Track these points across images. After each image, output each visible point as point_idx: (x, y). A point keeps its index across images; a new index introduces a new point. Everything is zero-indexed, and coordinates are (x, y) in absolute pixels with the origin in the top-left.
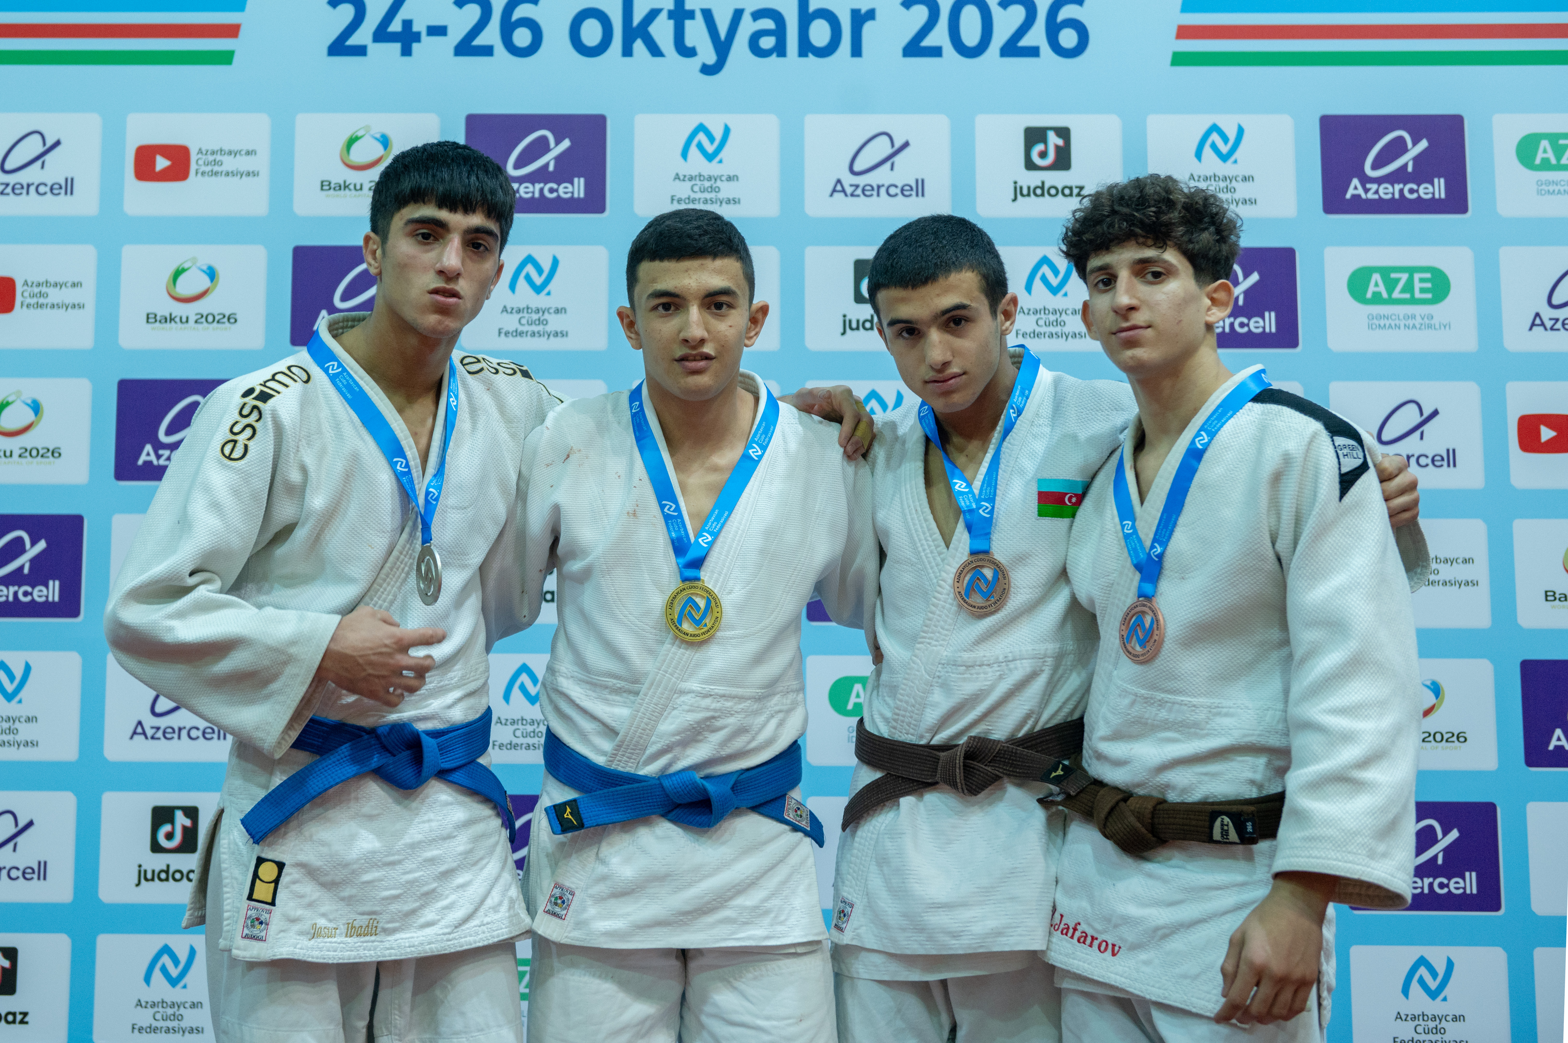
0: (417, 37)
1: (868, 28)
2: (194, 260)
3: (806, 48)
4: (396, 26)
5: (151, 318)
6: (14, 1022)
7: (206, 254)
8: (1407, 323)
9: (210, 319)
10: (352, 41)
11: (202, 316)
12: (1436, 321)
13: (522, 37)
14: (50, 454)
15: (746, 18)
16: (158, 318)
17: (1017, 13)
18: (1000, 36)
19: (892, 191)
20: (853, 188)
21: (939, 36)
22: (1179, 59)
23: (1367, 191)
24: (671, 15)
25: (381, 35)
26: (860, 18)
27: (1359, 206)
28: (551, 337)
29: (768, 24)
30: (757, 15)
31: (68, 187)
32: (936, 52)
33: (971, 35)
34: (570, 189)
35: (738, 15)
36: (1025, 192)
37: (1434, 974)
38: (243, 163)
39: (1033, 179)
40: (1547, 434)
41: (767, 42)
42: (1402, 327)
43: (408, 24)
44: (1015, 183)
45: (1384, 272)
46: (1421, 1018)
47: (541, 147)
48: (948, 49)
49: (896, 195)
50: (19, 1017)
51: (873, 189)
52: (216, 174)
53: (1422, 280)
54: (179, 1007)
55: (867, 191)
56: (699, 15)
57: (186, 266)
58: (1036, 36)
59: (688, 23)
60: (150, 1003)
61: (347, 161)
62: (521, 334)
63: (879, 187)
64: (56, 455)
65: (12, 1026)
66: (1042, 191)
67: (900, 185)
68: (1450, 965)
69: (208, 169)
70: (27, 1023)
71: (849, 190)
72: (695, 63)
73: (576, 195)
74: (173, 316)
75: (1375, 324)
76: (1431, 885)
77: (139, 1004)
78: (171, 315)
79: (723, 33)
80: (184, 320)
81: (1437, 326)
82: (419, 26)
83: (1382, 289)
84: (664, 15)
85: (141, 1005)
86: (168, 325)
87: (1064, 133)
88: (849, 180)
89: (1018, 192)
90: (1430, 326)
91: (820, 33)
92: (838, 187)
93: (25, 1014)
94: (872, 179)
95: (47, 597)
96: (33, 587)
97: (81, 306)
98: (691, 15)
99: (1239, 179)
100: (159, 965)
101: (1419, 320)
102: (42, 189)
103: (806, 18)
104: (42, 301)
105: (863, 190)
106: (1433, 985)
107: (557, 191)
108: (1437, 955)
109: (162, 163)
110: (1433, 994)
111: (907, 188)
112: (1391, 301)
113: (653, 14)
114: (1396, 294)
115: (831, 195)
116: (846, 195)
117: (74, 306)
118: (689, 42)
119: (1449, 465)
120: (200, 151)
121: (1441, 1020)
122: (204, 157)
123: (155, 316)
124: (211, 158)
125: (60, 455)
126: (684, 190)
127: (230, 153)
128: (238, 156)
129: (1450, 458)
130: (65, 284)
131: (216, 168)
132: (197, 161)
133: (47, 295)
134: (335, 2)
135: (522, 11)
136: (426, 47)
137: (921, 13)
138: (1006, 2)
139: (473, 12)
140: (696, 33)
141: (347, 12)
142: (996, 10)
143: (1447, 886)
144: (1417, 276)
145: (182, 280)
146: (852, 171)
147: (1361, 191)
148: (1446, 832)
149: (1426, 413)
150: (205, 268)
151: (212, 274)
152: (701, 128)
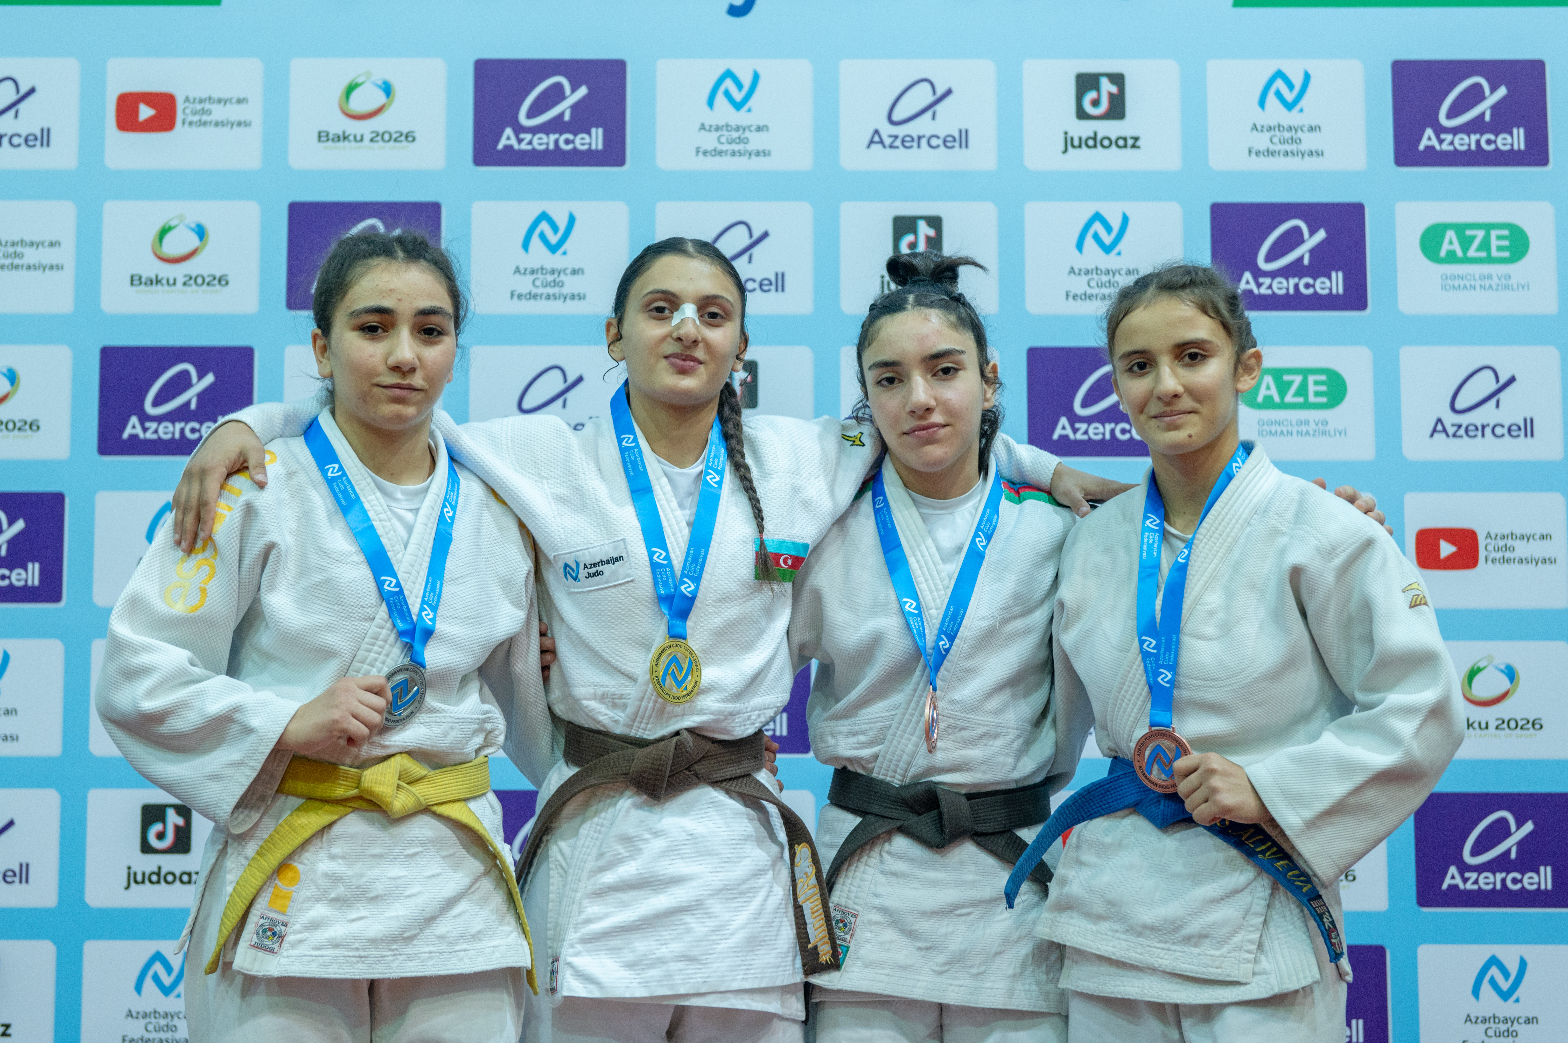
2: (182, 217)
5: (135, 280)
7: (196, 211)
8: (1483, 284)
9: (200, 281)
11: (191, 278)
12: (1513, 281)
14: (27, 427)
16: (143, 280)
19: (934, 142)
20: (891, 139)
23: (1441, 141)
27: (1433, 158)
28: (568, 300)
31: (44, 138)
34: (587, 140)
36: (1076, 143)
37: (1506, 974)
38: (233, 112)
39: (1085, 129)
42: (1478, 288)
44: (1066, 133)
45: (1460, 229)
46: (1492, 1020)
47: (556, 94)
49: (938, 146)
51: (913, 140)
52: (205, 124)
53: (1499, 238)
54: (172, 1017)
55: (907, 142)
57: (173, 223)
60: (142, 1014)
61: (346, 110)
62: (535, 297)
63: (919, 138)
64: (34, 428)
66: (1094, 142)
67: (942, 136)
68: (1523, 964)
69: (196, 118)
70: (9, 1035)
71: (888, 141)
73: (593, 147)
74: (159, 278)
75: (1449, 285)
76: (1503, 881)
77: (130, 1014)
78: (157, 277)
80: (171, 282)
81: (1515, 287)
83: (1457, 247)
85: (132, 1016)
86: (154, 288)
87: (1118, 79)
88: (887, 130)
89: (1069, 143)
90: (1507, 287)
92: (876, 140)
93: (8, 1026)
94: (913, 129)
95: (26, 581)
96: (11, 570)
97: (59, 267)
99: (1305, 129)
100: (150, 973)
101: (1495, 280)
102: (16, 141)
104: (17, 261)
105: (903, 141)
106: (1505, 985)
107: (573, 142)
108: (1509, 955)
109: (145, 112)
110: (1505, 996)
111: (950, 139)
112: (1466, 260)
114: (1472, 253)
115: (869, 147)
116: (884, 147)
117: (52, 267)
119: (1526, 435)
120: (187, 99)
121: (1512, 1023)
122: (191, 106)
123: (140, 278)
124: (199, 107)
125: (38, 428)
126: (710, 141)
127: (219, 101)
128: (228, 104)
129: (1528, 428)
130: (43, 243)
131: (205, 118)
132: (184, 110)
133: (23, 256)
143: (1521, 881)
144: (1494, 234)
145: (168, 239)
146: (891, 121)
147: (1435, 142)
148: (1519, 825)
149: (1503, 380)
150: (193, 226)
151: (201, 232)
152: (728, 74)
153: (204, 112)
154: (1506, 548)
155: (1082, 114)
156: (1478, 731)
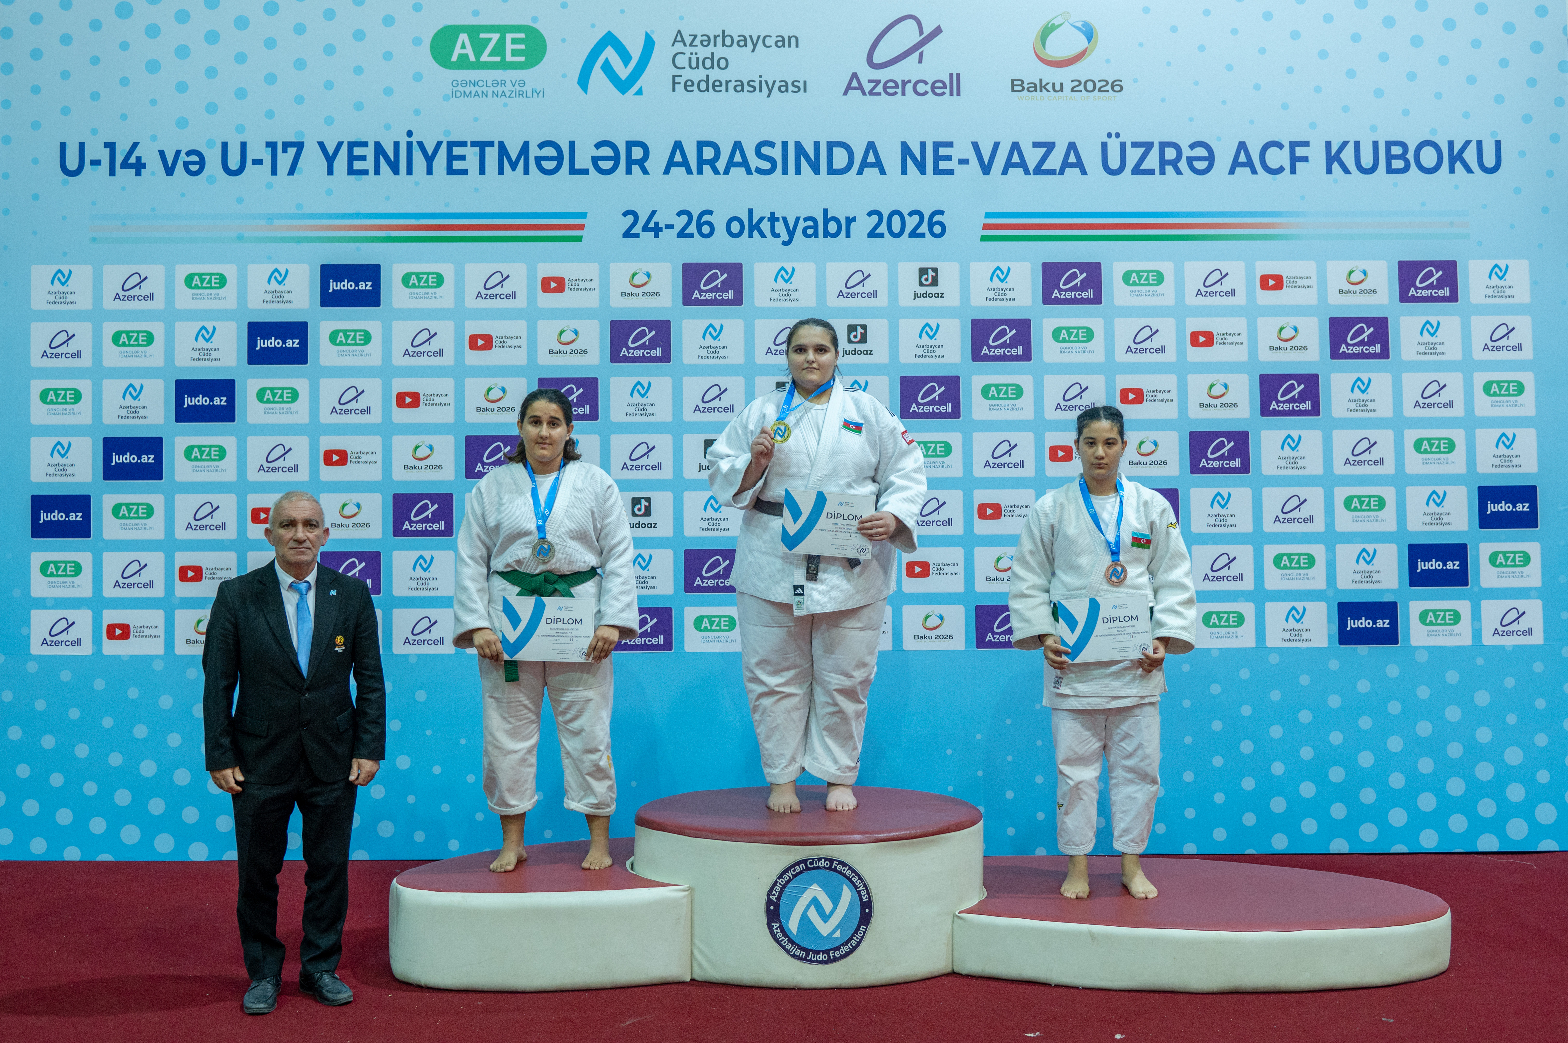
0: (661, 230)
1: (853, 225)
2: (569, 327)
3: (827, 234)
4: (652, 225)
5: (551, 352)
7: (574, 324)
8: (1076, 350)
9: (576, 351)
10: (633, 231)
11: (572, 350)
12: (1088, 349)
13: (706, 229)
15: (801, 220)
16: (554, 351)
17: (916, 219)
18: (909, 228)
19: (863, 295)
20: (847, 294)
21: (883, 228)
22: (984, 238)
23: (1061, 295)
24: (769, 219)
25: (645, 228)
26: (850, 221)
27: (1057, 301)
29: (811, 223)
30: (806, 220)
31: (513, 295)
32: (882, 235)
33: (896, 228)
34: (727, 295)
35: (798, 219)
36: (919, 296)
38: (587, 285)
39: (922, 290)
40: (1131, 396)
41: (810, 231)
42: (1074, 352)
43: (657, 224)
44: (915, 291)
45: (1067, 329)
47: (715, 277)
48: (887, 234)
49: (865, 297)
51: (855, 295)
52: (576, 289)
53: (1082, 332)
55: (853, 295)
56: (781, 219)
57: (565, 329)
58: (924, 228)
59: (776, 223)
61: (632, 283)
62: (707, 357)
63: (858, 293)
66: (926, 295)
67: (867, 293)
69: (573, 287)
71: (845, 295)
72: (780, 240)
73: (730, 298)
74: (560, 350)
75: (1063, 351)
79: (791, 227)
80: (565, 352)
81: (1088, 351)
82: (661, 225)
83: (1066, 336)
84: (766, 219)
86: (558, 355)
87: (935, 270)
88: (845, 290)
90: (1085, 352)
91: (832, 227)
92: (841, 294)
94: (855, 290)
97: (521, 347)
98: (778, 220)
99: (1008, 290)
101: (1081, 349)
102: (502, 296)
103: (826, 221)
104: (504, 344)
105: (851, 295)
107: (722, 296)
109: (553, 285)
111: (870, 294)
112: (1070, 341)
113: (762, 219)
114: (1072, 338)
115: (838, 298)
116: (844, 297)
117: (518, 347)
118: (777, 232)
120: (569, 280)
122: (571, 282)
124: (574, 282)
126: (775, 295)
127: (582, 280)
128: (586, 281)
130: (514, 337)
132: (568, 284)
133: (506, 342)
134: (625, 214)
135: (706, 218)
136: (665, 234)
137: (875, 218)
138: (911, 214)
139: (684, 218)
140: (780, 227)
141: (630, 218)
142: (907, 217)
144: (1080, 331)
145: (563, 335)
146: (847, 287)
147: (1058, 295)
149: (1083, 388)
150: (573, 330)
151: (576, 332)
152: (782, 268)
153: (576, 284)
155: (921, 284)
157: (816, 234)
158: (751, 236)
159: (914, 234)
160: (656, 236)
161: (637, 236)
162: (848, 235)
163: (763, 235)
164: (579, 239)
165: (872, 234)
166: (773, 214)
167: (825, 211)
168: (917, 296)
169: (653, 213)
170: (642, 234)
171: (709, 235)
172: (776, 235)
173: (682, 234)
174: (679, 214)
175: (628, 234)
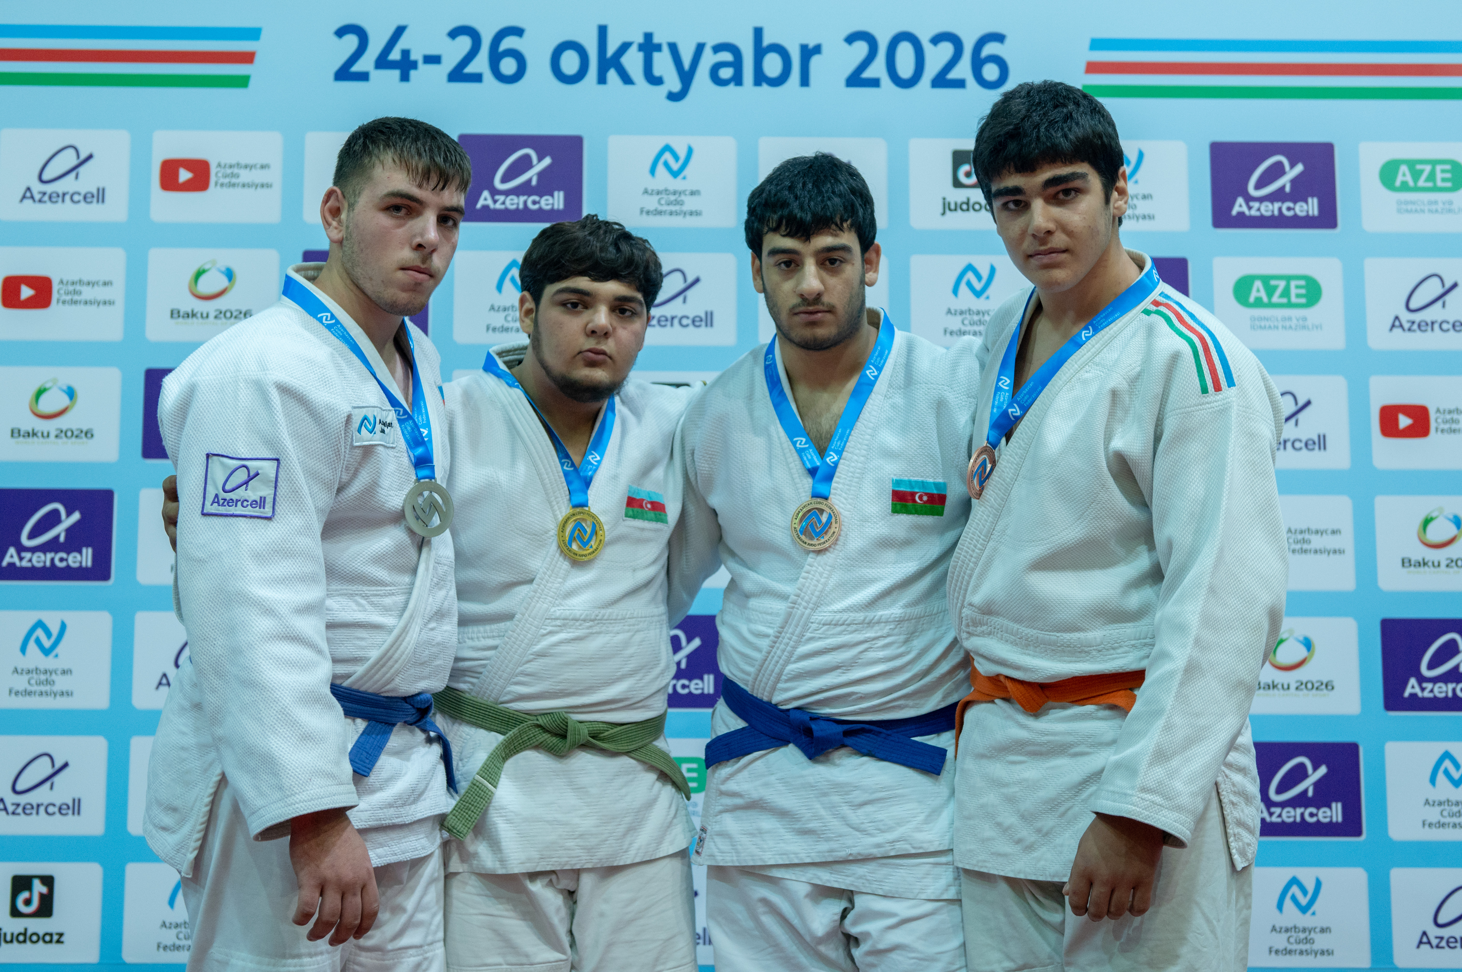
0: (414, 65)
1: (815, 61)
2: (214, 262)
3: (760, 78)
4: (395, 55)
5: (175, 314)
6: (51, 941)
7: (226, 257)
8: (1284, 324)
9: (228, 314)
10: (356, 68)
11: (221, 312)
12: (1309, 323)
13: (508, 66)
14: (83, 435)
15: (708, 52)
16: (181, 314)
17: (946, 49)
18: (931, 70)
21: (877, 69)
23: (1250, 208)
24: (641, 47)
25: (382, 62)
26: (808, 52)
27: (1244, 222)
29: (727, 57)
30: (718, 48)
31: (100, 196)
32: (875, 83)
33: (905, 67)
34: (551, 201)
35: (700, 48)
36: (953, 207)
37: (1304, 892)
38: (257, 176)
39: (960, 195)
40: (1404, 421)
41: (726, 73)
42: (1280, 327)
43: (406, 53)
44: (944, 199)
45: (1266, 280)
46: (1293, 930)
47: (524, 164)
48: (885, 80)
50: (55, 938)
52: (234, 185)
53: (1297, 287)
56: (665, 49)
57: (207, 267)
58: (963, 70)
59: (656, 55)
60: (174, 924)
62: (507, 330)
64: (89, 435)
65: (49, 946)
66: (967, 206)
68: (1318, 884)
69: (226, 180)
70: (62, 942)
72: (662, 91)
73: (556, 207)
74: (195, 312)
75: (1257, 325)
76: (1302, 815)
77: (164, 925)
78: (192, 311)
79: (687, 63)
80: (205, 315)
81: (1310, 327)
82: (416, 55)
83: (1263, 295)
84: (634, 48)
86: (190, 320)
90: (1304, 327)
91: (772, 65)
93: (61, 935)
95: (81, 562)
97: (111, 303)
98: (658, 48)
99: (1140, 197)
101: (1294, 321)
102: (76, 198)
103: (760, 52)
104: (76, 298)
106: (1304, 901)
107: (539, 202)
108: (1307, 875)
109: (184, 175)
110: (1304, 909)
112: (1271, 305)
113: (625, 47)
114: (1275, 299)
117: (105, 303)
118: (657, 72)
119: (1320, 448)
120: (219, 165)
121: (1310, 932)
122: (223, 170)
123: (179, 312)
124: (229, 171)
125: (92, 436)
126: (652, 203)
127: (246, 167)
128: (253, 169)
129: (1321, 443)
130: (97, 283)
131: (234, 180)
132: (216, 174)
133: (81, 293)
134: (341, 32)
135: (508, 43)
136: (422, 73)
137: (861, 48)
138: (936, 40)
139: (464, 43)
140: (663, 64)
141: (351, 41)
142: (927, 46)
143: (1316, 815)
144: (1293, 284)
145: (202, 280)
147: (1245, 209)
148: (1315, 768)
149: (1301, 403)
150: (223, 269)
151: (230, 275)
152: (667, 148)
153: (233, 175)
154: (1304, 541)
156: (1282, 692)
157: (737, 79)
158: (602, 79)
159: (941, 81)
160: (405, 77)
161: (363, 77)
162: (805, 81)
163: (627, 80)
164: (242, 82)
165: (855, 80)
166: (648, 36)
167: (758, 33)
168: (947, 207)
169: (400, 31)
170: (376, 75)
171: (515, 78)
172: (655, 80)
173: (458, 75)
174: (454, 34)
175: (344, 74)
